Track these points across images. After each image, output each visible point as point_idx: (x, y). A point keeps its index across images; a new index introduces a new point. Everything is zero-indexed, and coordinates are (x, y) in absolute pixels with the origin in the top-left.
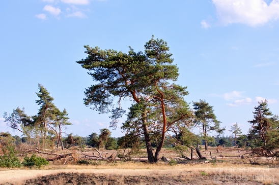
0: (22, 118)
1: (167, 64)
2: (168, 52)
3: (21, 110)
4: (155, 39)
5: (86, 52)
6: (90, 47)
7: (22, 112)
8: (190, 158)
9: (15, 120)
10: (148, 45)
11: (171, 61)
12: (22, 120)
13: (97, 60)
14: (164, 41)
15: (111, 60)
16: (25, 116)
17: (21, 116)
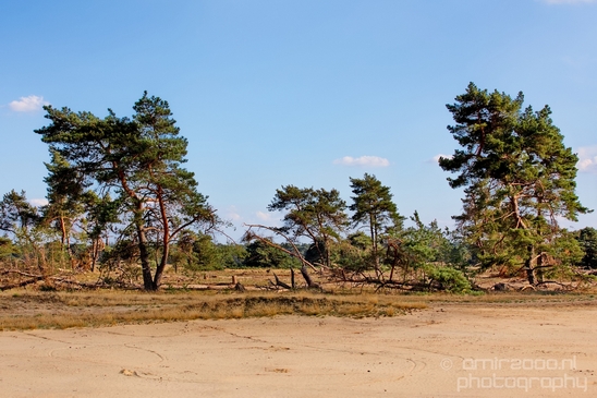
0: (22, 210)
1: (169, 136)
2: (170, 118)
3: (20, 195)
4: (149, 96)
5: (46, 117)
6: (53, 108)
7: (20, 198)
8: (290, 285)
9: (7, 214)
10: (139, 106)
11: (176, 131)
12: (21, 214)
13: (66, 128)
14: (163, 100)
15: (78, 131)
16: (26, 208)
17: (18, 207)
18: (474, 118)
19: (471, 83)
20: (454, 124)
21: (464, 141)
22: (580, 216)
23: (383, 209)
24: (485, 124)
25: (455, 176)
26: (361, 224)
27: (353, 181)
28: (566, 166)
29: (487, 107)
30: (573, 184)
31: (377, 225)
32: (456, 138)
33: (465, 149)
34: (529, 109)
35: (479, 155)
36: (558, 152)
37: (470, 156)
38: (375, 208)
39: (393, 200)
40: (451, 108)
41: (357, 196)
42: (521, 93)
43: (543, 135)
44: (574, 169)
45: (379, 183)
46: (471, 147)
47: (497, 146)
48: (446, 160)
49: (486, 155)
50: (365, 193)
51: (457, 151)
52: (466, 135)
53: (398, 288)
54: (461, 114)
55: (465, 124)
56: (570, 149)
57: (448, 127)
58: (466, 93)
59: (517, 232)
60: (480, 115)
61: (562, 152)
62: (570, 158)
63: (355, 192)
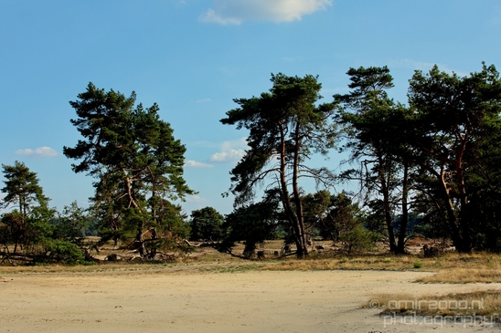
18: (94, 113)
19: (90, 83)
20: (76, 118)
21: (85, 133)
22: (187, 196)
23: (31, 191)
24: (102, 119)
25: (78, 162)
26: (11, 204)
27: (5, 167)
28: (175, 155)
29: (105, 104)
30: (181, 170)
31: (26, 205)
32: (79, 130)
33: (87, 140)
34: (140, 106)
35: (98, 145)
36: (169, 143)
37: (91, 145)
38: (24, 191)
39: (40, 184)
40: (74, 105)
41: (8, 180)
42: (134, 92)
43: (151, 128)
44: (182, 157)
45: (27, 169)
46: (91, 138)
47: (112, 136)
48: (69, 149)
49: (105, 145)
50: (16, 178)
51: (79, 141)
52: (87, 127)
53: (21, 259)
54: (82, 109)
55: (86, 118)
56: (179, 141)
57: (72, 121)
58: (86, 91)
59: (128, 211)
60: (99, 111)
61: (172, 143)
62: (179, 148)
63: (7, 177)
